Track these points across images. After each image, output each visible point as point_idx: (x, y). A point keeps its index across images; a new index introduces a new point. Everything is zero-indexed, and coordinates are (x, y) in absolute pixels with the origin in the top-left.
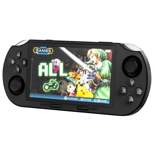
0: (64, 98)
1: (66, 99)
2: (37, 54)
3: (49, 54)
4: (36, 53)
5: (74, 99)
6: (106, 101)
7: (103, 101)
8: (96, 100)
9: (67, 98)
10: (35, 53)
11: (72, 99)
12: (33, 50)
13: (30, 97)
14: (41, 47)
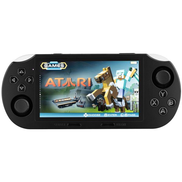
0: (84, 115)
1: (86, 117)
5: (96, 115)
6: (135, 114)
8: (123, 115)
12: (41, 66)
13: (40, 117)
14: (51, 62)
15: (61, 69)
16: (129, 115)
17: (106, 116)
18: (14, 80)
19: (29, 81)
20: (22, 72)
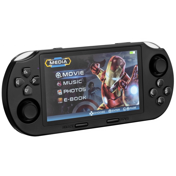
0: (90, 114)
1: (92, 115)
2: (51, 67)
3: (65, 65)
4: (49, 66)
5: (101, 112)
6: (135, 107)
7: (132, 108)
8: (125, 109)
9: (93, 113)
10: (47, 66)
11: (99, 112)
12: (45, 63)
13: (47, 121)
14: (55, 58)
15: (66, 65)
16: (130, 108)
17: (110, 112)
18: (18, 82)
19: (34, 82)
20: (25, 72)
